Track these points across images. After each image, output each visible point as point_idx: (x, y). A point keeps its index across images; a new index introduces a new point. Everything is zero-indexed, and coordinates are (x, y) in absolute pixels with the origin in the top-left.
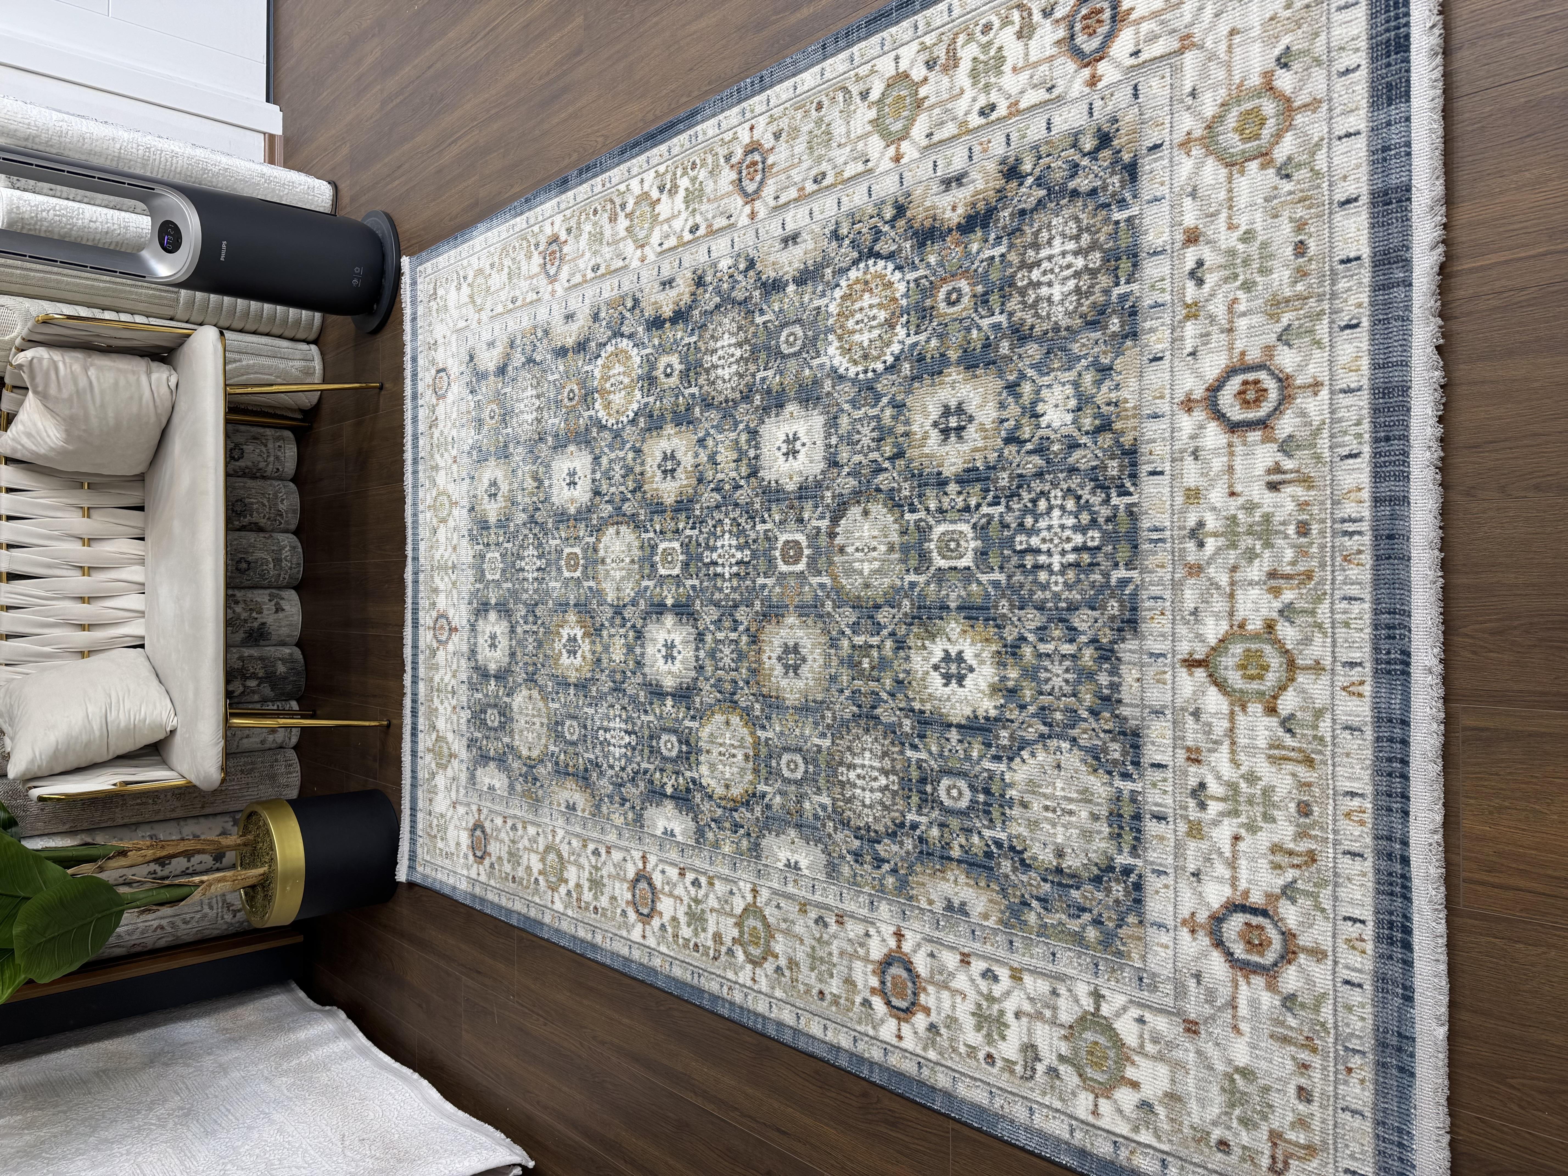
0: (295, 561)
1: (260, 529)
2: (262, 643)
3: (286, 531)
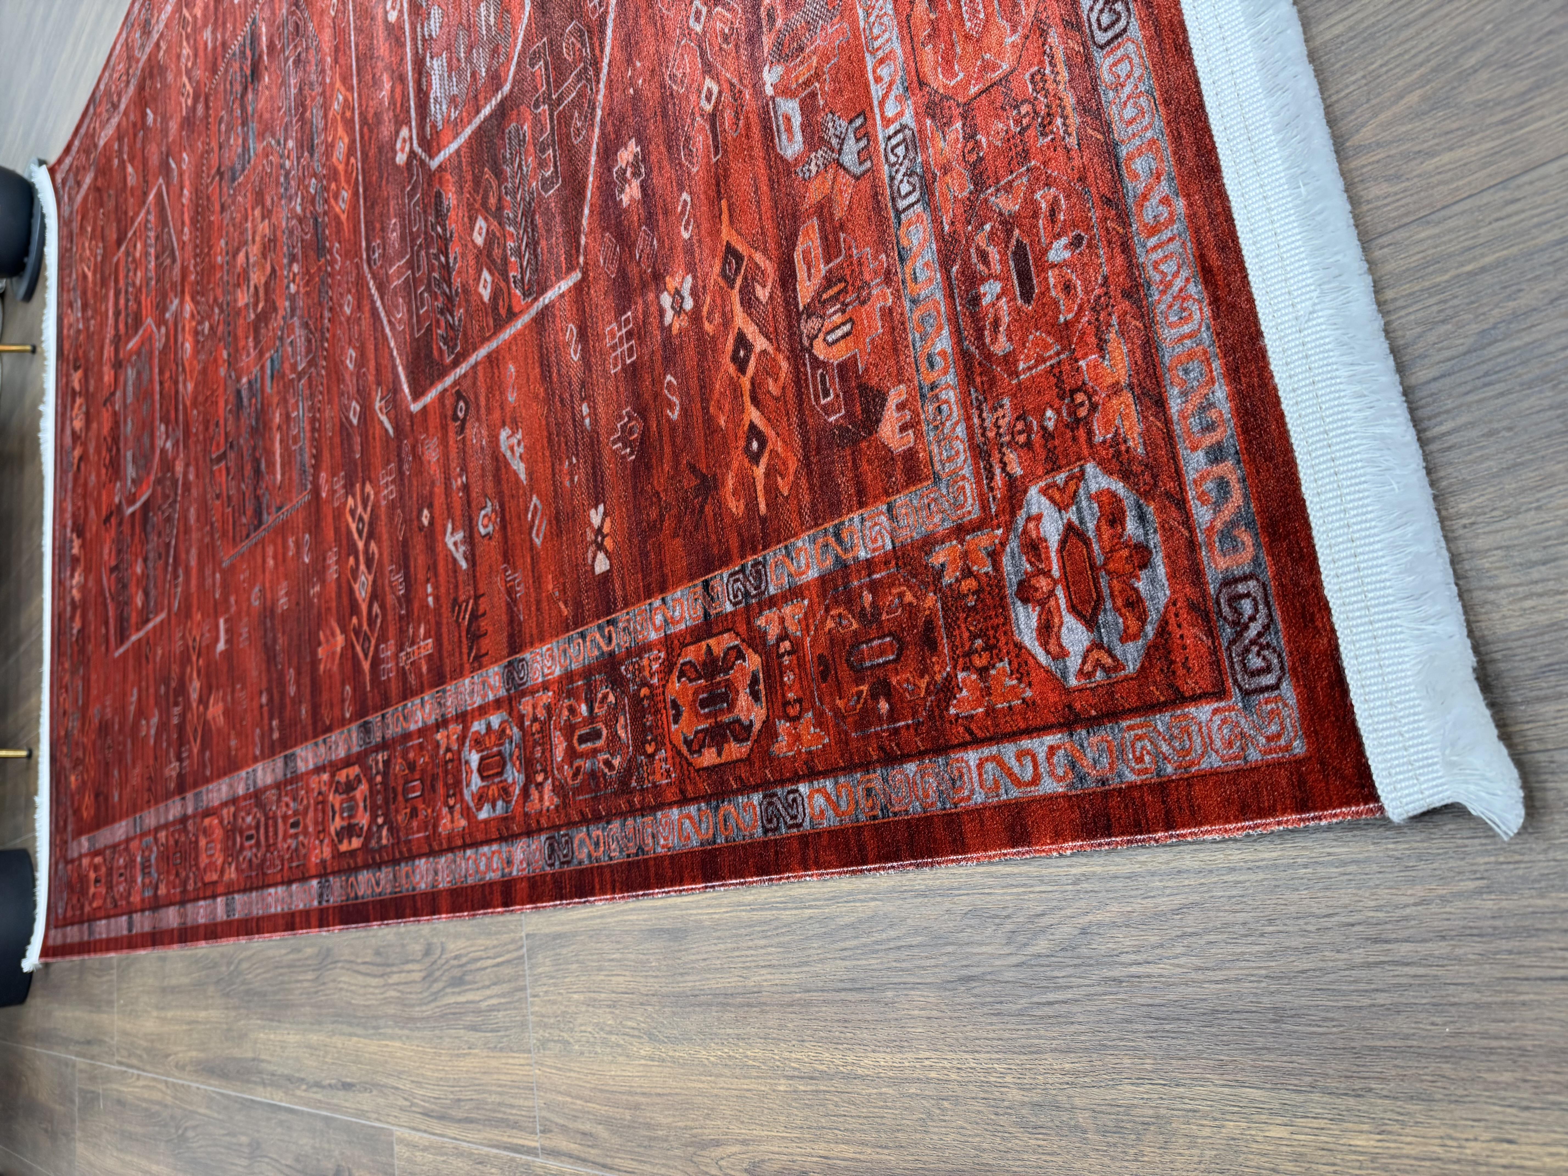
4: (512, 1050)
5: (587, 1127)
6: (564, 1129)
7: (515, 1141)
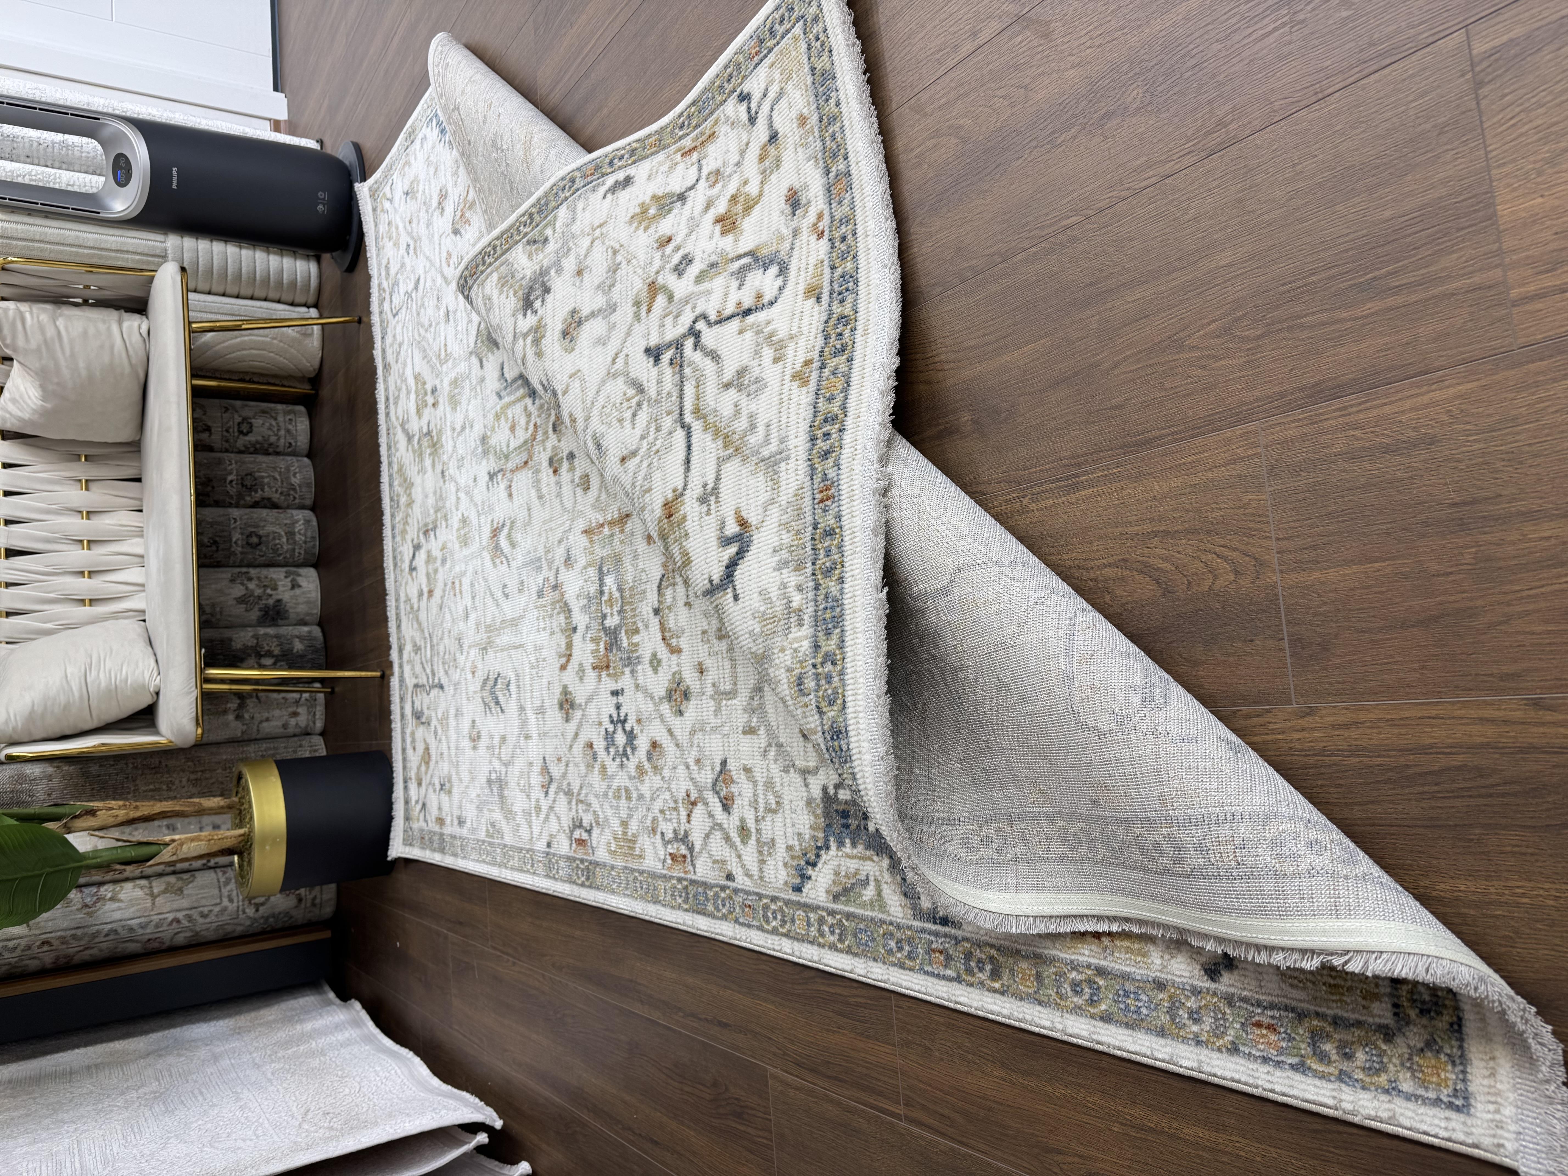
0: (309, 534)
1: (275, 506)
2: (280, 622)
3: (302, 507)
4: (877, 1040)
5: (946, 1112)
6: (924, 1107)
7: (881, 1104)
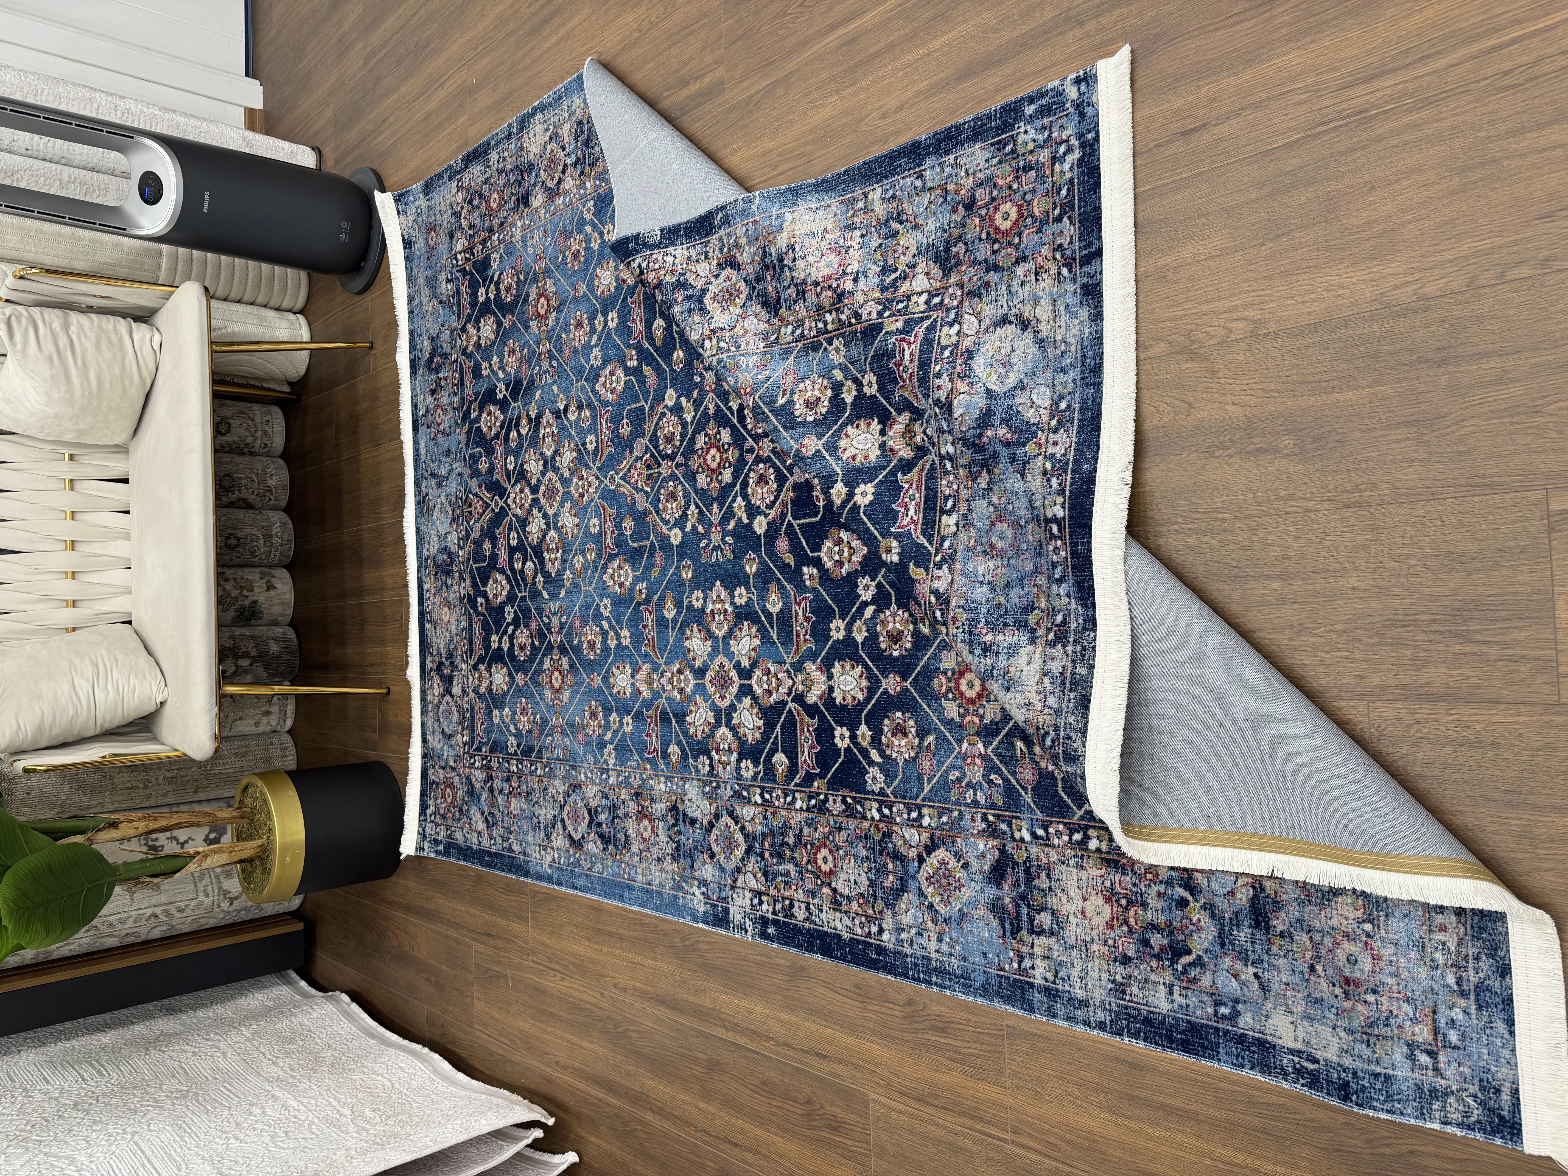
0: (285, 537)
1: (249, 506)
2: (254, 622)
3: (275, 508)
4: (988, 1082)
6: (1033, 1137)
7: (988, 1131)
